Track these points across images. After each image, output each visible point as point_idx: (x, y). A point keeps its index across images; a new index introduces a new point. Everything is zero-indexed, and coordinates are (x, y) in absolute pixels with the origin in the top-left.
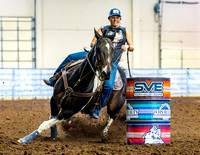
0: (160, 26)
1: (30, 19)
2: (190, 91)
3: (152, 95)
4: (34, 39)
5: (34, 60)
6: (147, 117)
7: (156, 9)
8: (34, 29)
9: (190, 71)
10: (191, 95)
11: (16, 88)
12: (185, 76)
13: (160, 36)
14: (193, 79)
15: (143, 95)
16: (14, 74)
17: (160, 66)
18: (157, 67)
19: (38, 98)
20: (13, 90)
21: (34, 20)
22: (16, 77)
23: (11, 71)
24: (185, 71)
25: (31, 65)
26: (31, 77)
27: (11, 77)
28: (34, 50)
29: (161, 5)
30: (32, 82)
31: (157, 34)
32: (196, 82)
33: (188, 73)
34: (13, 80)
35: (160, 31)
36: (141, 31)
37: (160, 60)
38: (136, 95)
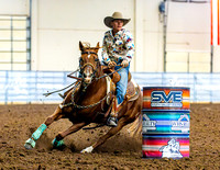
0: (165, 27)
1: (25, 18)
2: (198, 97)
4: (29, 39)
5: (29, 62)
6: (165, 129)
7: (161, 9)
8: (29, 28)
9: (198, 76)
11: (10, 92)
12: (192, 81)
13: (165, 37)
14: (200, 84)
15: (161, 105)
16: (7, 77)
17: (165, 70)
18: (161, 70)
19: (33, 102)
20: (6, 94)
21: (29, 19)
22: (10, 80)
23: (4, 74)
24: (192, 76)
25: (25, 67)
26: (26, 80)
27: (4, 80)
28: (29, 50)
29: (166, 3)
30: (27, 86)
31: (162, 35)
32: (203, 87)
33: (195, 78)
34: (6, 83)
35: (165, 32)
36: (145, 31)
37: (165, 62)
38: (153, 105)
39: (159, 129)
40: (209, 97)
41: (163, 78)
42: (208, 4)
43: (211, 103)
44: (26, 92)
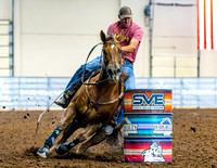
0: (151, 30)
1: (7, 22)
2: (185, 102)
3: (153, 108)
4: (12, 44)
5: (12, 67)
6: (146, 132)
7: (147, 12)
8: (12, 33)
9: (184, 81)
10: (185, 107)
12: (178, 86)
13: (151, 41)
14: (187, 89)
15: (142, 108)
17: (151, 74)
18: (147, 75)
19: (17, 109)
21: (12, 23)
24: (178, 81)
25: (7, 72)
26: (8, 86)
28: (12, 56)
29: (152, 7)
30: (9, 92)
31: (147, 39)
32: (190, 92)
33: (182, 83)
35: (151, 36)
37: (151, 67)
38: (134, 108)
39: (140, 132)
40: (196, 102)
41: (149, 83)
42: (195, 8)
43: (198, 109)
44: (9, 99)
